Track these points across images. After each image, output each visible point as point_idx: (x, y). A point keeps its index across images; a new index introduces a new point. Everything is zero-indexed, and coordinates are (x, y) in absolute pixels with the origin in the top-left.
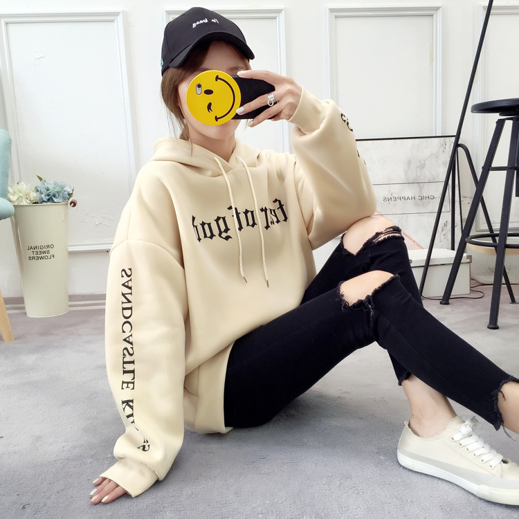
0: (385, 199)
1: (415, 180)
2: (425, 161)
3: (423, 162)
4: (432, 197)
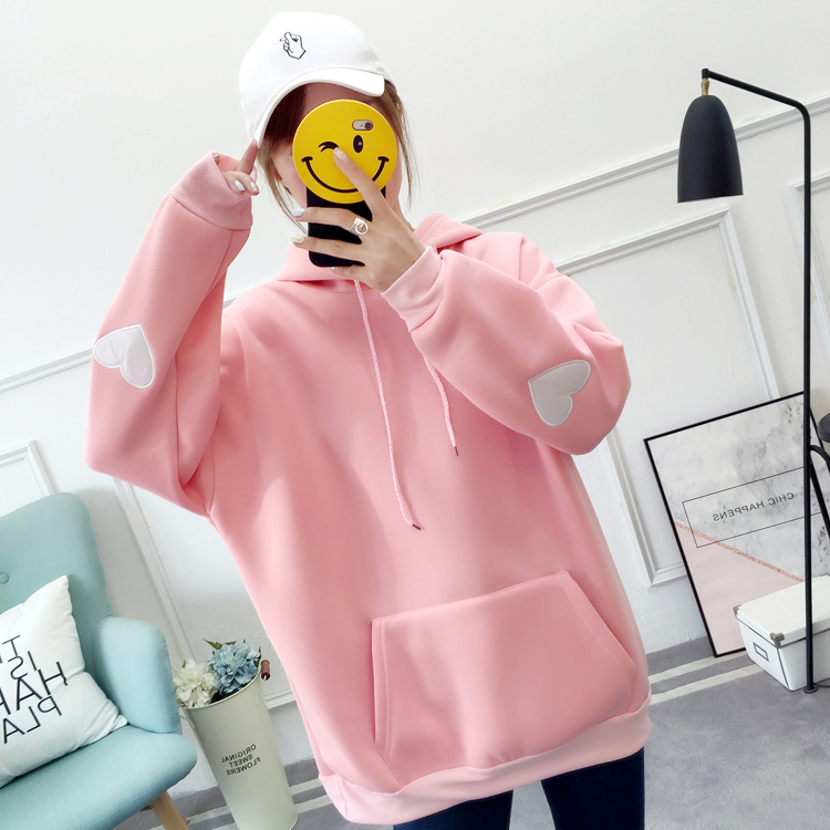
0: (716, 517)
1: (756, 476)
2: (764, 443)
3: (761, 446)
4: (790, 496)
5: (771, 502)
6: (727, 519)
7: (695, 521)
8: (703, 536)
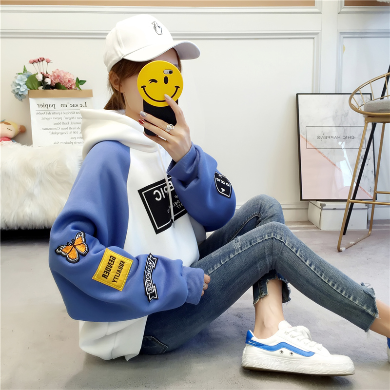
0: (319, 137)
1: (340, 124)
3: (347, 112)
4: (353, 137)
5: (344, 137)
6: (324, 140)
7: (309, 137)
8: (311, 144)
